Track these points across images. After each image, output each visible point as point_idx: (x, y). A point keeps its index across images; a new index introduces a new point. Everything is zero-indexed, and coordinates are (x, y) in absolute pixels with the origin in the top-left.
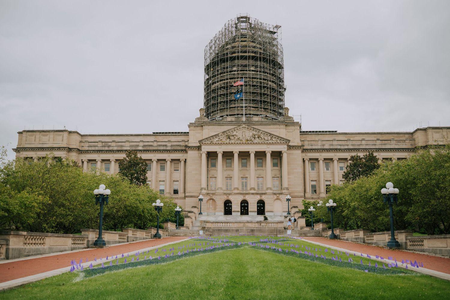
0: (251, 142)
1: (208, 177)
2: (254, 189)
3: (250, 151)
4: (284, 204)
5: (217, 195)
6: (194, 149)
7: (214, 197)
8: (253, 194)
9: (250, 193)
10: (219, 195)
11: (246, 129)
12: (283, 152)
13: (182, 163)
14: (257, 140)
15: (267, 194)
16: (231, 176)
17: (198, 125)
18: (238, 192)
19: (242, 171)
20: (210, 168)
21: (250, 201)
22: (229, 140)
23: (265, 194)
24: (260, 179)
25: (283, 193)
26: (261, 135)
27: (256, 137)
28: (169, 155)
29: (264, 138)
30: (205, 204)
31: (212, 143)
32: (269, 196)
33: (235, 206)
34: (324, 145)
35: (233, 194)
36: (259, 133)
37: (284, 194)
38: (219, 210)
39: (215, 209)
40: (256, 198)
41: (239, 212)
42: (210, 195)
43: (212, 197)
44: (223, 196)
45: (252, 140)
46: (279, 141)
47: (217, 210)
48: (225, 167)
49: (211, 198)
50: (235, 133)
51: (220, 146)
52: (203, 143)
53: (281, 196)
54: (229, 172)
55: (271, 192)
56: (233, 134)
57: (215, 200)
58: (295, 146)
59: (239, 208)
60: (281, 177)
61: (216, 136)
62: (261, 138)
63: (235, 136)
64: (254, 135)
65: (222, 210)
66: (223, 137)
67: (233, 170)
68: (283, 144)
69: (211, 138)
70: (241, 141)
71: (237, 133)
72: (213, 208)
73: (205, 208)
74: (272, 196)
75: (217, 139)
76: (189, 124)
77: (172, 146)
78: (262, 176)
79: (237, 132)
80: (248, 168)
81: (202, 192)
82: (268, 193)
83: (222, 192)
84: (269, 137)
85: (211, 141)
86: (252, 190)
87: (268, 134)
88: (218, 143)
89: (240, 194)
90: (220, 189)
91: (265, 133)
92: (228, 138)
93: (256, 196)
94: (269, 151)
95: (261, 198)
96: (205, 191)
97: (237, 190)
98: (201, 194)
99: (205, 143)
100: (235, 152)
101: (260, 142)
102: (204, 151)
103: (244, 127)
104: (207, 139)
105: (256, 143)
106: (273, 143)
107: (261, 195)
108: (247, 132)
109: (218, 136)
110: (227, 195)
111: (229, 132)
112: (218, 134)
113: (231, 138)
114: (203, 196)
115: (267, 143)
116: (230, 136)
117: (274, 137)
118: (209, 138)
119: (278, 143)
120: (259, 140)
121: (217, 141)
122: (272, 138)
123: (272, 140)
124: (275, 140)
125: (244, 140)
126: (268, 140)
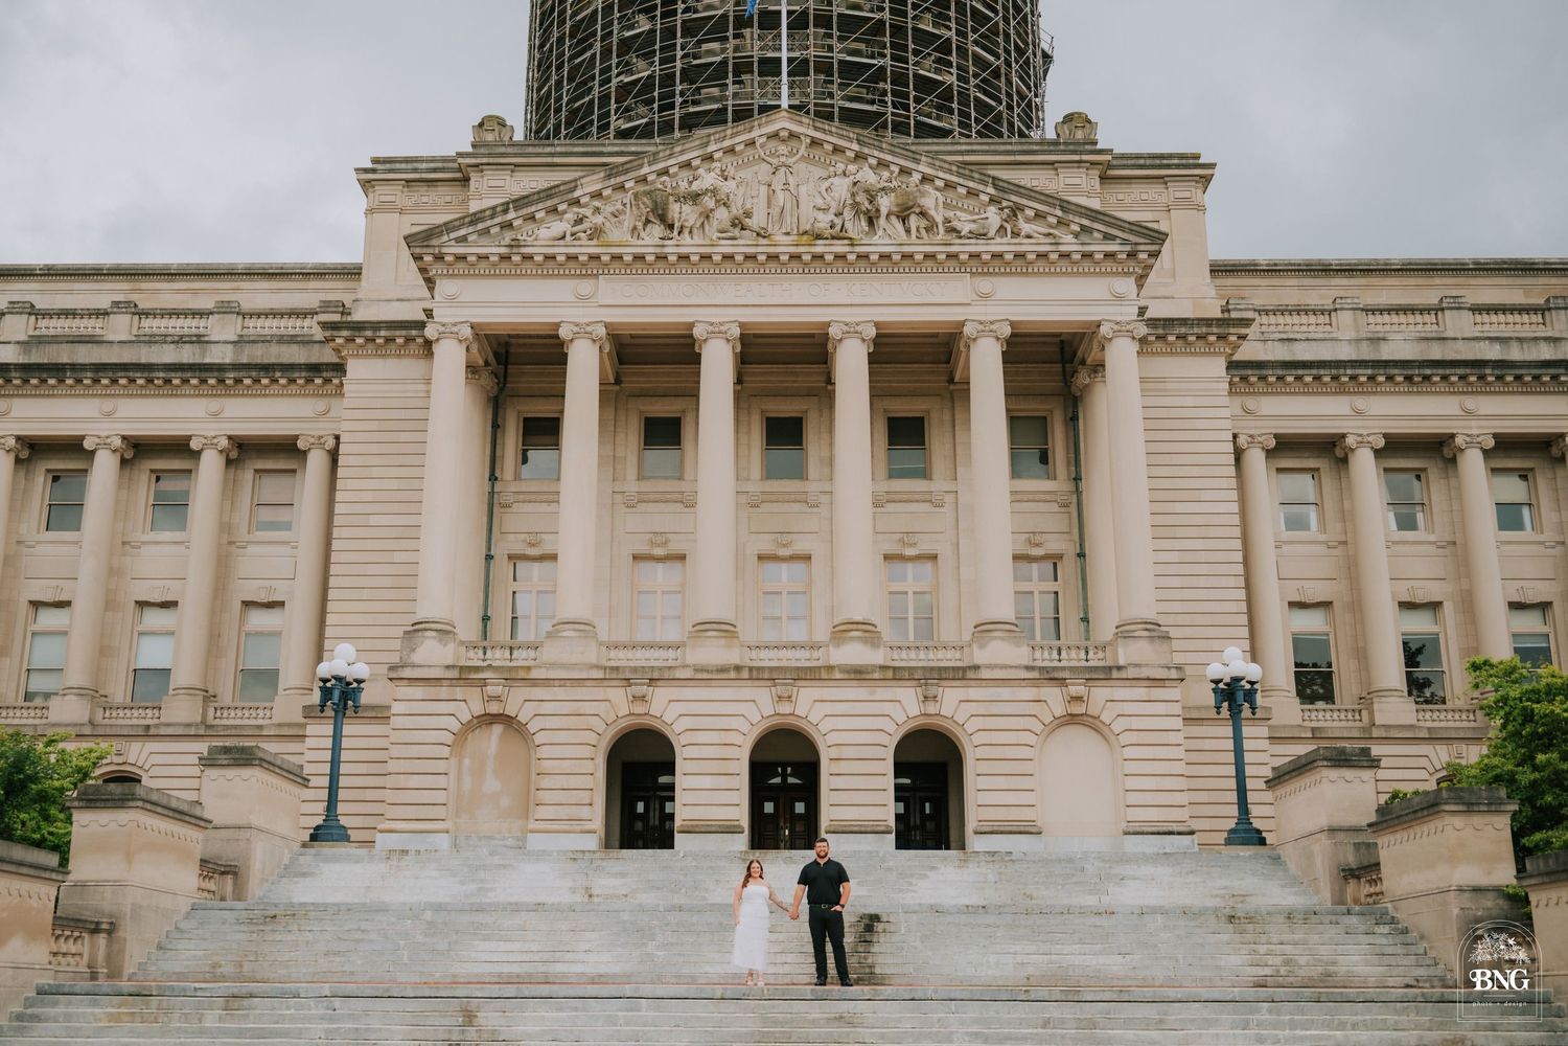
0: (840, 247)
1: (489, 557)
2: (866, 631)
3: (836, 319)
4: (1131, 767)
5: (547, 682)
6: (392, 346)
7: (516, 702)
8: (858, 674)
9: (830, 668)
10: (563, 682)
11: (803, 151)
12: (1104, 330)
13: (316, 461)
14: (889, 237)
15: (985, 674)
16: (675, 547)
17: (435, 170)
18: (733, 656)
19: (766, 507)
20: (515, 487)
21: (832, 739)
22: (657, 230)
23: (961, 674)
24: (910, 567)
25: (1119, 668)
26: (923, 194)
27: (884, 211)
29: (947, 221)
30: (441, 766)
31: (516, 262)
32: (1004, 693)
33: (707, 782)
34: (1376, 340)
35: (688, 674)
36: (904, 178)
37: (1131, 673)
38: (563, 812)
39: (526, 804)
40: (887, 708)
41: (731, 829)
42: (483, 683)
43: (497, 698)
44: (599, 693)
45: (850, 234)
46: (1069, 243)
47: (542, 812)
48: (632, 472)
49: (494, 708)
50: (707, 179)
51: (585, 286)
52: (439, 258)
53: (1100, 694)
54: (661, 518)
55: (1018, 654)
56: (696, 186)
57: (532, 728)
58: (1184, 322)
59: (734, 797)
60: (1081, 555)
61: (549, 203)
62: (923, 223)
63: (709, 202)
64: (867, 191)
65: (585, 812)
66: (609, 209)
67: (689, 503)
68: (1109, 266)
69: (511, 215)
70: (762, 241)
71: (731, 184)
72: (505, 802)
73: (440, 797)
74: (1028, 693)
75: (559, 227)
78: (925, 547)
79: (731, 171)
80: (812, 487)
81: (417, 658)
82: (991, 667)
83: (591, 654)
84: (992, 209)
85: (507, 241)
86: (852, 638)
87: (981, 187)
88: (572, 258)
89: (745, 674)
90: (575, 630)
91: (955, 179)
92: (651, 214)
93: (882, 693)
94: (994, 327)
95: (932, 708)
96: (445, 645)
97: (723, 641)
98: (408, 673)
99: (461, 258)
100: (711, 328)
101: (919, 250)
102: (453, 320)
103: (784, 134)
104: (480, 226)
105: (884, 257)
106: (1020, 256)
107: (932, 685)
108: (811, 168)
109: (565, 197)
110: (636, 684)
111: (665, 172)
112: (573, 185)
113: (676, 216)
114: (418, 692)
115: (975, 256)
116: (667, 198)
117: (1031, 213)
118: (492, 217)
119: (1065, 256)
120: (908, 231)
121: (556, 243)
122: (1015, 215)
123: (1015, 234)
124: (1036, 235)
125: (788, 234)
126: (981, 235)
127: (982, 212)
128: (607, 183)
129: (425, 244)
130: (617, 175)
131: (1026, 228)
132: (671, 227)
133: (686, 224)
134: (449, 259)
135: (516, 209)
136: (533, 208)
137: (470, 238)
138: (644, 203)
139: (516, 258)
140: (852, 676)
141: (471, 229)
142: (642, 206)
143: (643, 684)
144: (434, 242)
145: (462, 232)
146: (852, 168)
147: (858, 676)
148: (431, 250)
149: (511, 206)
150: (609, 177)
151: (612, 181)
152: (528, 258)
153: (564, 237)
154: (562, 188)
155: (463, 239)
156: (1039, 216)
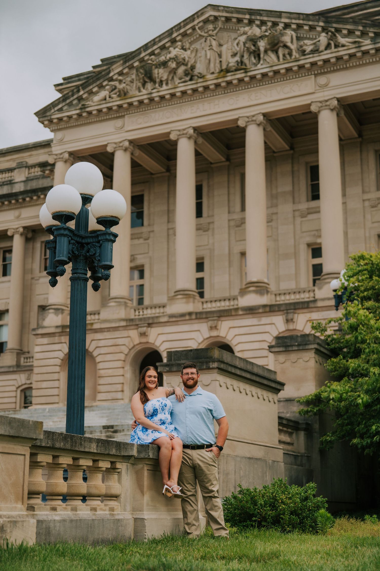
5: (101, 330)
9: (237, 309)
10: (109, 329)
14: (267, 63)
15: (320, 304)
21: (242, 347)
22: (149, 85)
26: (285, 35)
27: (262, 49)
28: (16, 213)
31: (85, 116)
35: (165, 319)
38: (110, 396)
39: (94, 393)
40: (267, 328)
44: (125, 333)
47: (100, 397)
50: (174, 52)
51: (119, 122)
57: (95, 354)
61: (98, 83)
62: (287, 51)
63: (173, 64)
64: (253, 40)
65: (119, 395)
66: (129, 79)
69: (81, 92)
70: (201, 80)
71: (187, 52)
75: (104, 93)
76: (62, 81)
77: (28, 180)
79: (187, 45)
81: (45, 323)
82: (323, 300)
85: (80, 106)
86: (250, 292)
87: (316, 23)
88: (110, 109)
89: (194, 317)
90: (115, 302)
91: (301, 22)
92: (145, 78)
93: (265, 320)
94: (328, 103)
95: (291, 327)
96: (57, 316)
97: (184, 300)
98: (40, 331)
99: (60, 119)
100: (178, 133)
101: (282, 67)
102: (60, 152)
103: (212, 18)
104: (68, 101)
105: (264, 75)
106: (339, 58)
107: (291, 313)
108: (229, 34)
109: (106, 78)
110: (141, 327)
111: (152, 53)
112: (108, 70)
113: (157, 75)
114: (45, 340)
115: (313, 64)
116: (151, 67)
117: (345, 32)
118: (73, 95)
119: (365, 53)
120: (278, 58)
121: (102, 102)
122: (335, 35)
123: (336, 46)
124: (347, 44)
125: (213, 73)
126: (316, 51)
127: (317, 37)
128: (125, 66)
129: (44, 115)
130: (129, 60)
131: (342, 40)
132: (155, 82)
133: (163, 79)
134: (55, 121)
135: (83, 89)
136: (91, 87)
137: (65, 108)
138: (141, 73)
139: (84, 114)
140: (248, 312)
141: (64, 104)
142: (140, 74)
143: (144, 327)
144: (48, 114)
145: (60, 106)
146: (247, 29)
147: (251, 312)
148: (46, 118)
149: (80, 88)
150: (125, 62)
151: (127, 64)
152: (90, 113)
153: (105, 99)
154: (103, 73)
155: (61, 110)
156: (351, 33)
